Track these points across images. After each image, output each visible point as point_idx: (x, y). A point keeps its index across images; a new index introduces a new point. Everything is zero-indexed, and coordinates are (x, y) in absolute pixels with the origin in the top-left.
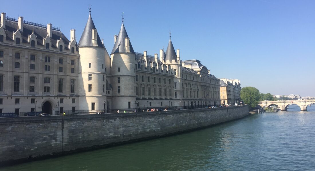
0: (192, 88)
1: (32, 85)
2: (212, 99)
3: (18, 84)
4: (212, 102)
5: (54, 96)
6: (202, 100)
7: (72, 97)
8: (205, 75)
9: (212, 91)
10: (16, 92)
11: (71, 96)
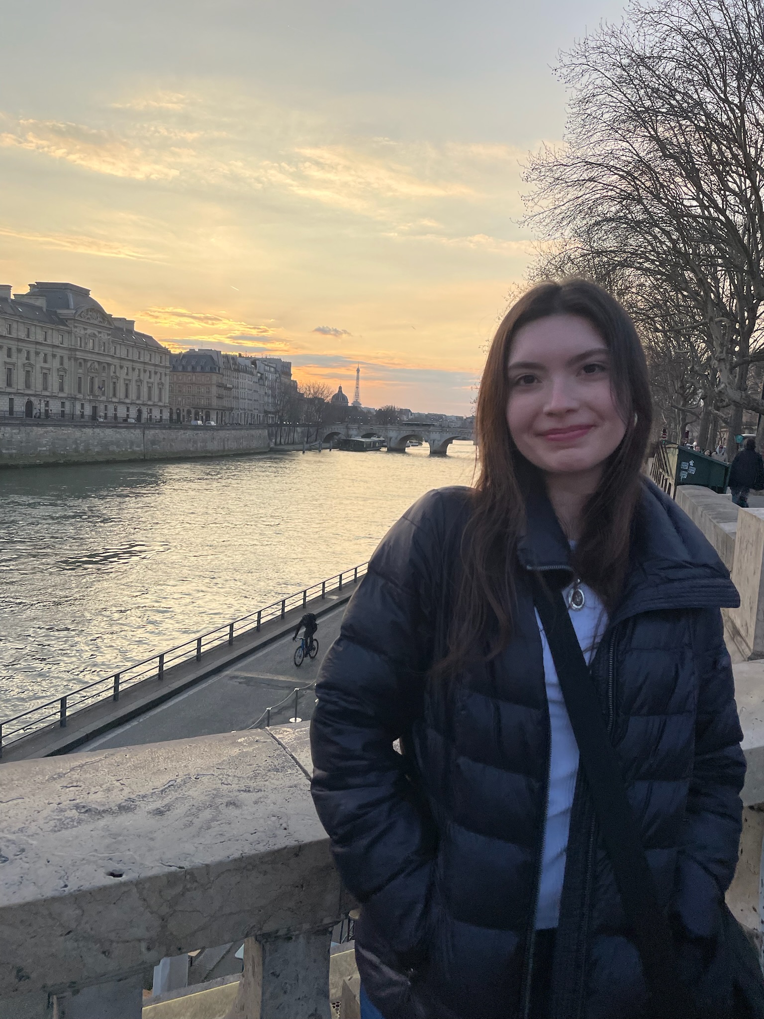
0: (32, 362)
2: (128, 401)
4: (128, 409)
6: (76, 399)
8: (100, 332)
9: (130, 380)
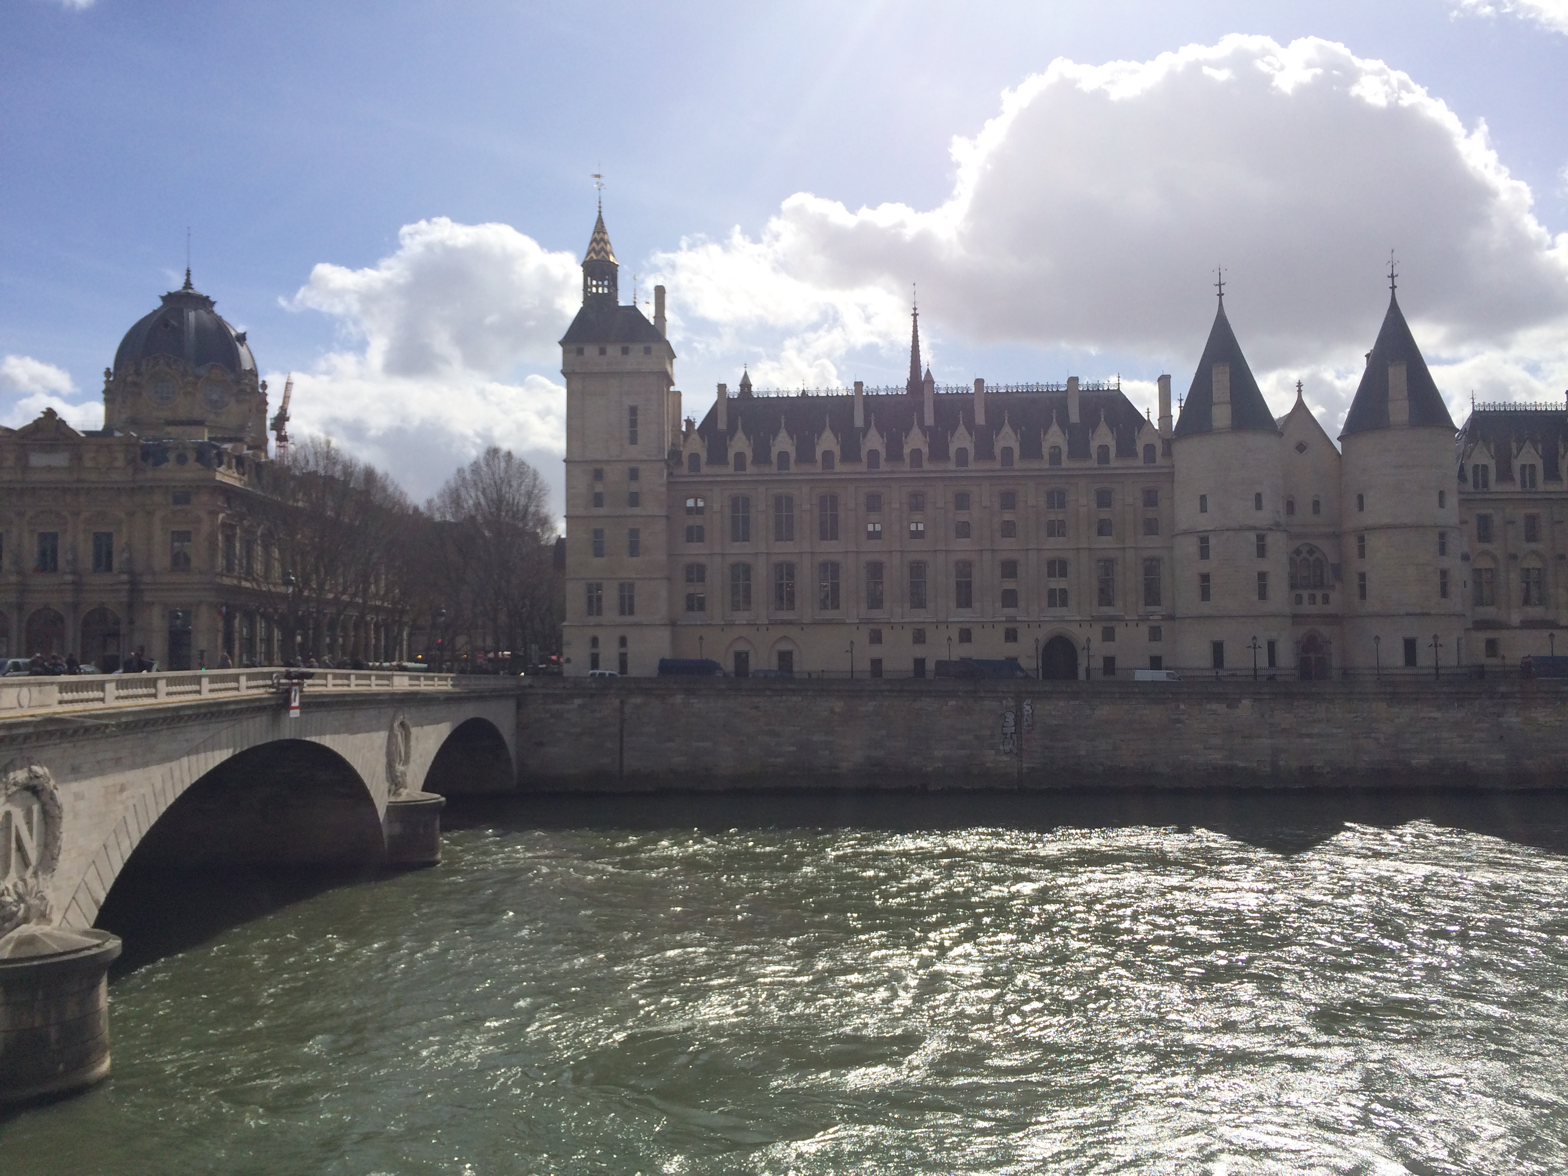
1: (1010, 585)
3: (969, 585)
5: (1078, 619)
7: (1149, 620)
10: (962, 610)
11: (1143, 619)
